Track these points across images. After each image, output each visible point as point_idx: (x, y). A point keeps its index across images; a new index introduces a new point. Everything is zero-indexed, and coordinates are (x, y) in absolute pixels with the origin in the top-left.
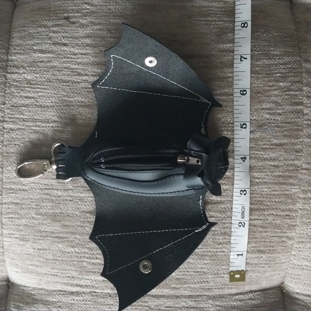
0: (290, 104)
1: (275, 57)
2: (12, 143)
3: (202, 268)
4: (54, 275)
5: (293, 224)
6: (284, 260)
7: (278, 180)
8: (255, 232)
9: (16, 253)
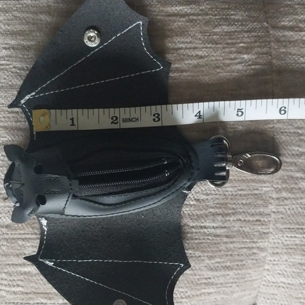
1: (236, 23)
5: (265, 231)
6: (255, 276)
8: (219, 243)
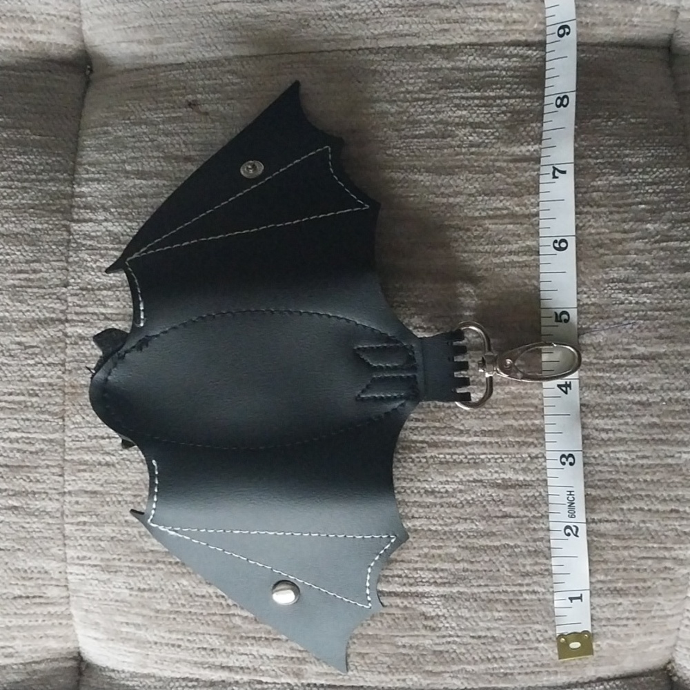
0: (670, 269)
1: (634, 170)
2: (83, 365)
3: (488, 629)
4: (173, 645)
5: (687, 530)
7: (650, 435)
8: (604, 549)
9: (94, 599)
